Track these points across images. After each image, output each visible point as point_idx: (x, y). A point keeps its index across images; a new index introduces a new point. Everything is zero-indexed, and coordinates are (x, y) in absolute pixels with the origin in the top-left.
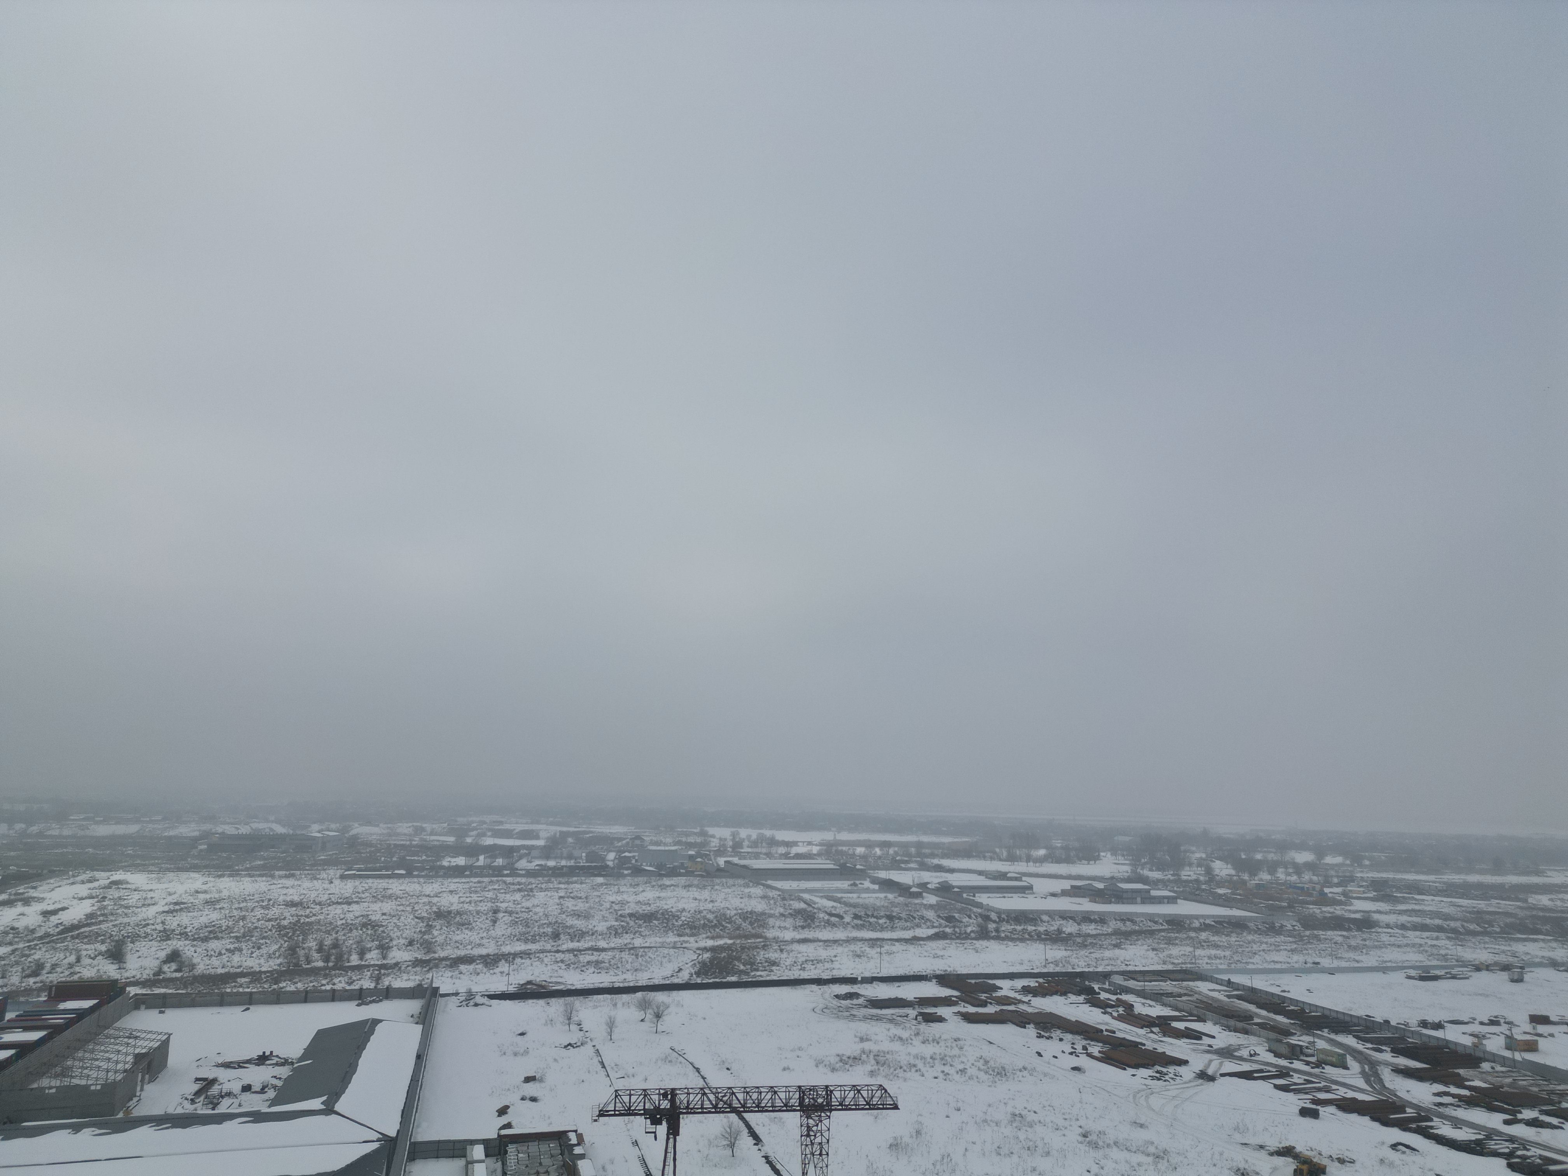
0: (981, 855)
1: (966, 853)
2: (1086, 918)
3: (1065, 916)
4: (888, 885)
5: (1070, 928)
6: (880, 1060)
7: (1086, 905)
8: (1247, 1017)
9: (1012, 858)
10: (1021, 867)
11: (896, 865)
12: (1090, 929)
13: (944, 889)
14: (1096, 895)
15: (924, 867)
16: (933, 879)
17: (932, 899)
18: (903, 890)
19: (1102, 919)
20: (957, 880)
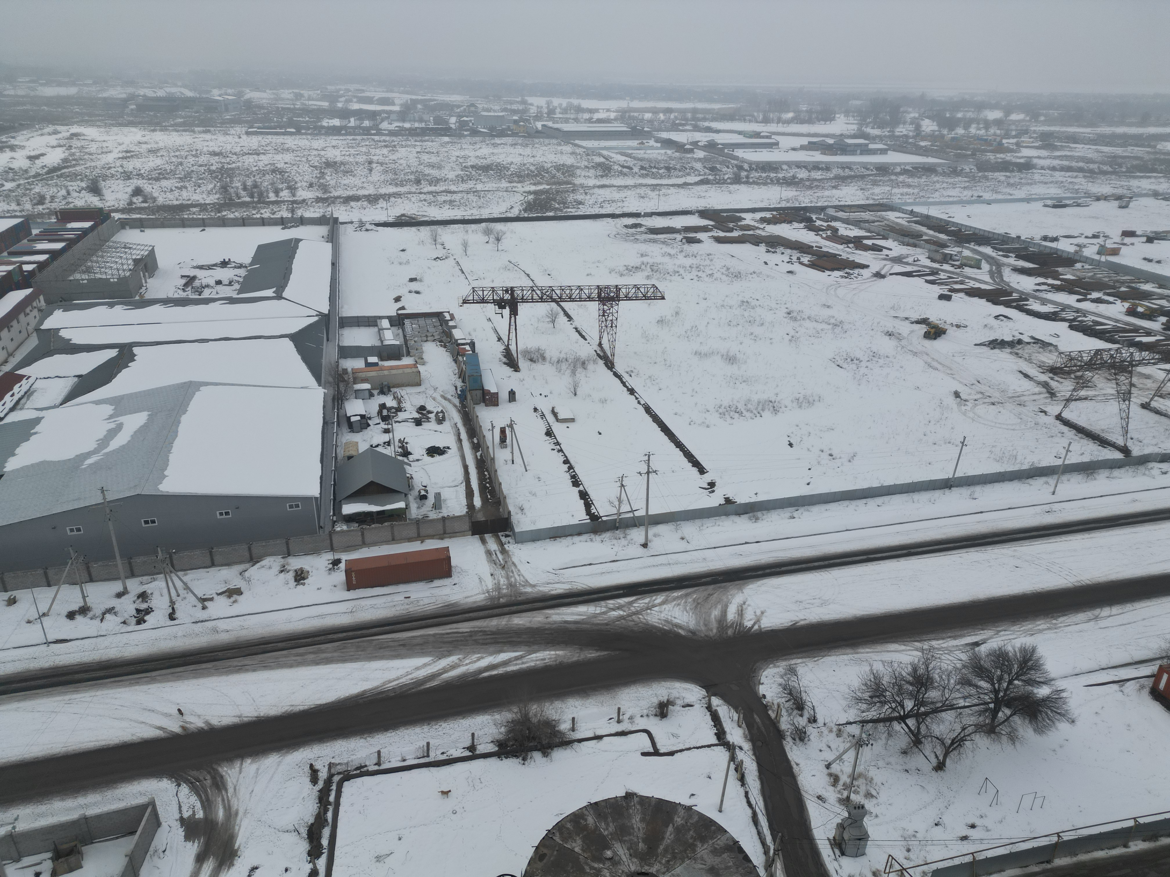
0: (742, 119)
1: (731, 117)
2: (816, 167)
3: (799, 165)
4: (668, 143)
5: (802, 174)
6: (654, 268)
7: (817, 157)
8: (918, 236)
9: (766, 121)
10: (773, 127)
11: (675, 127)
12: (817, 175)
13: (711, 146)
14: (827, 149)
15: (697, 129)
16: (703, 138)
17: (700, 154)
18: (679, 147)
19: (827, 168)
20: (721, 139)
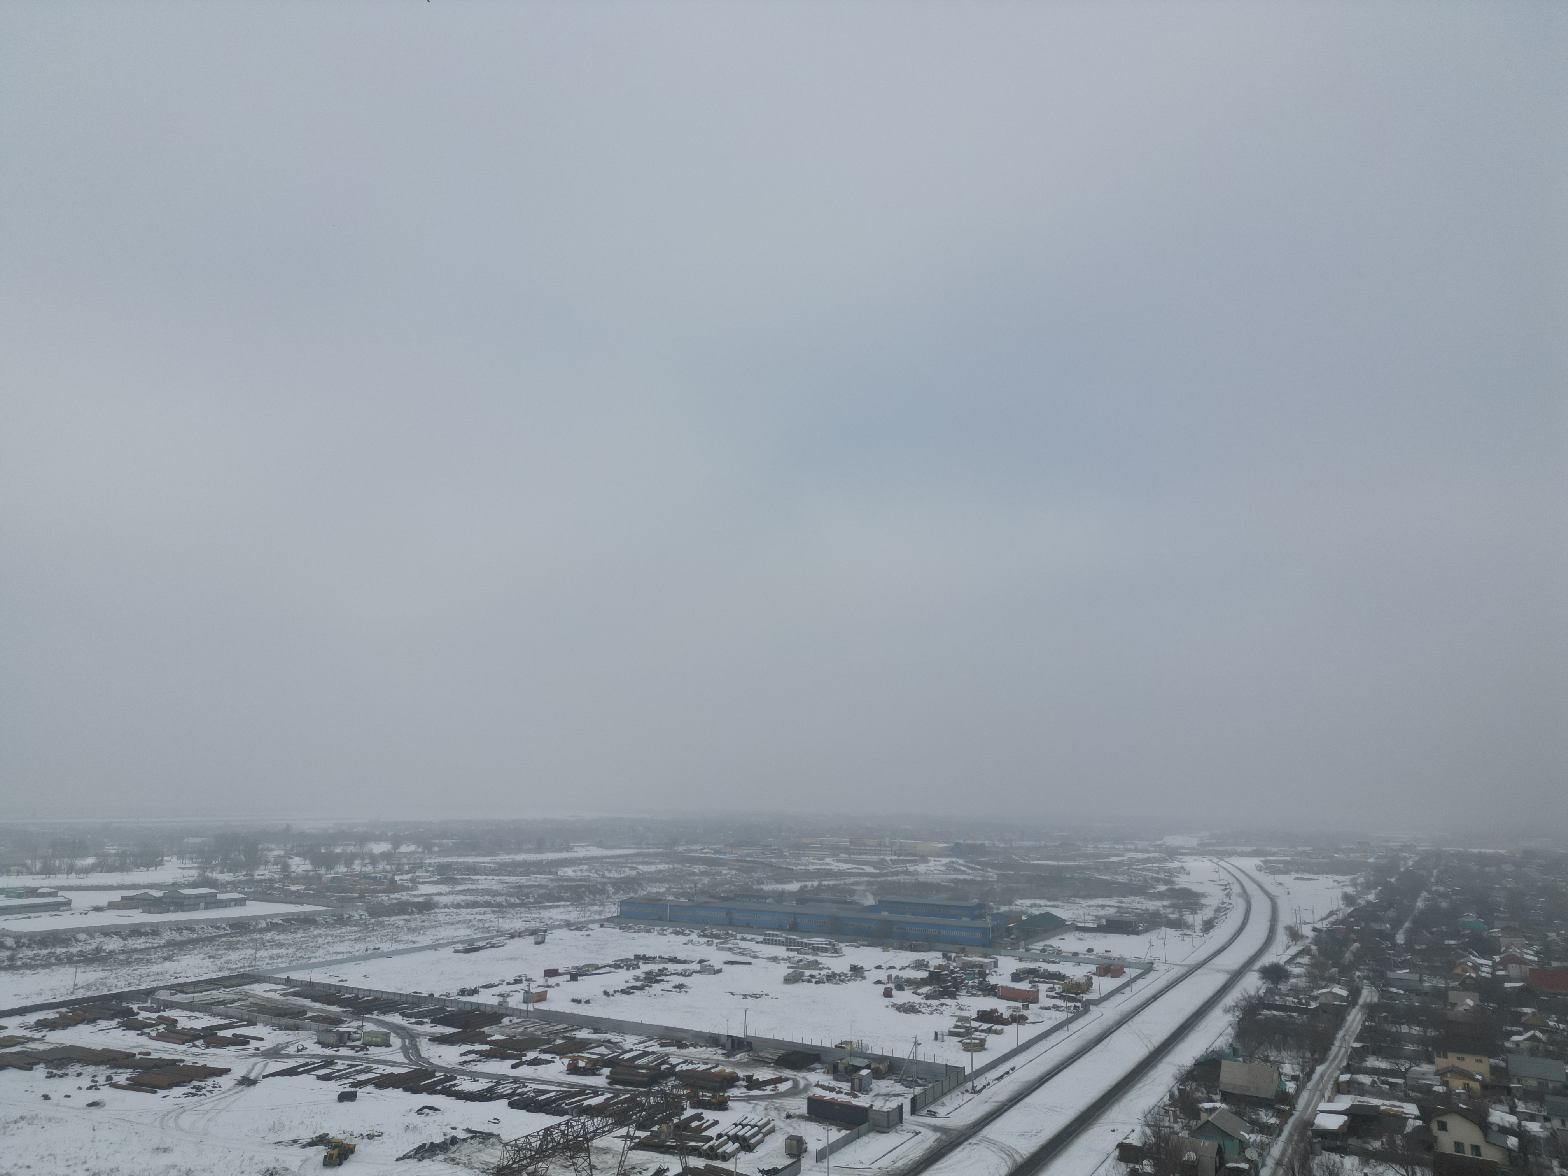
0: (5, 870)
2: (136, 931)
3: (107, 932)
5: (113, 945)
7: (138, 917)
8: (300, 1013)
9: (48, 870)
10: (59, 880)
12: (139, 943)
14: (151, 905)
19: (154, 931)
